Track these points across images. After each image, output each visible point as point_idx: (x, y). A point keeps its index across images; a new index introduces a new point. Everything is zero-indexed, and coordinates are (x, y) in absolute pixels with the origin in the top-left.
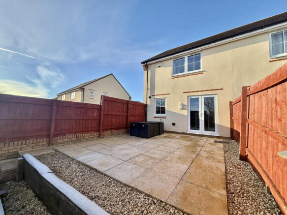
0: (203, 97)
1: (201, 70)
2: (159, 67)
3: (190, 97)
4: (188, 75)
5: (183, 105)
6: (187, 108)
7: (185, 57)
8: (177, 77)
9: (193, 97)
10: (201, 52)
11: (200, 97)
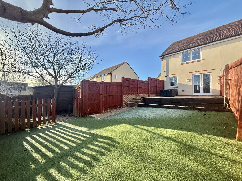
0: (202, 74)
1: (201, 59)
2: (172, 58)
3: (194, 75)
4: (192, 62)
5: (189, 79)
6: (191, 81)
7: (190, 51)
8: (185, 64)
9: (195, 75)
10: (201, 49)
11: (200, 75)
